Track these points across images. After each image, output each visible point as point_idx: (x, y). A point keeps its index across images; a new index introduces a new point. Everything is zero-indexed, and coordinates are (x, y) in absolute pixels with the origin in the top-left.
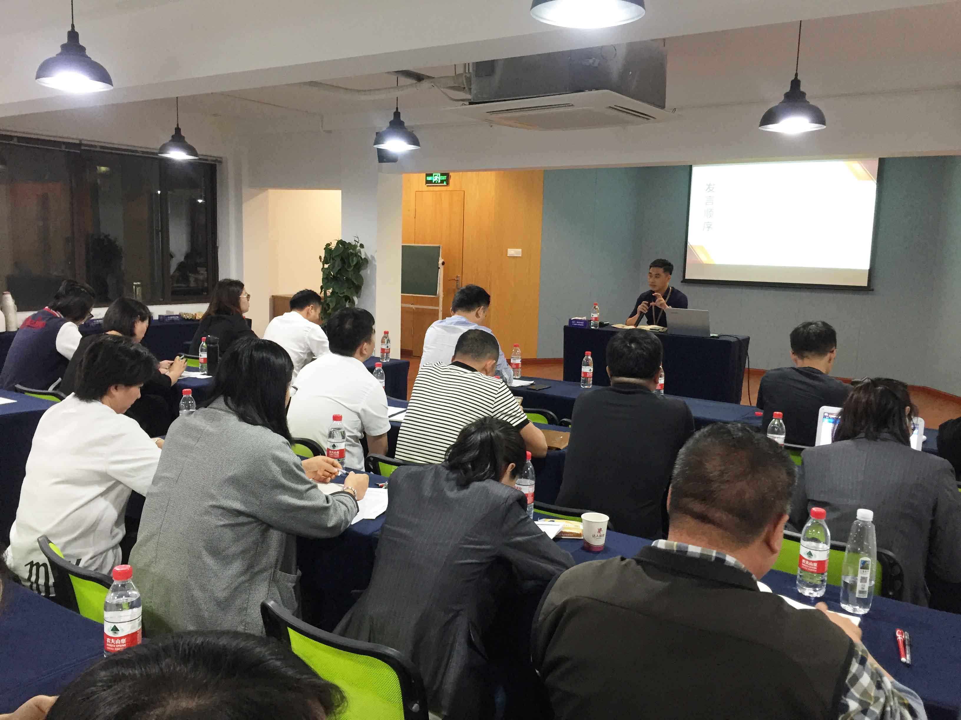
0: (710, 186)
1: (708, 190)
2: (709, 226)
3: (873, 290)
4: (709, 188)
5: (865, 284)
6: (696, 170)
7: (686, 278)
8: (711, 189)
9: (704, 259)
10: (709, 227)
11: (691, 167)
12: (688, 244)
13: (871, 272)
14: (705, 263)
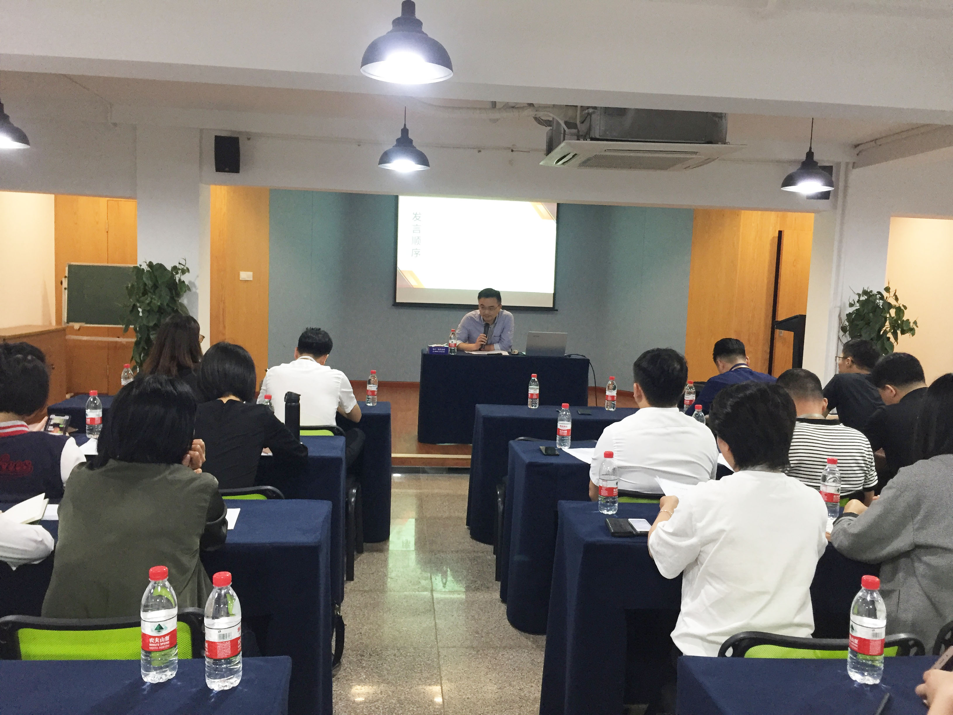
0: (417, 215)
1: (415, 219)
2: (417, 252)
3: (557, 310)
4: (415, 217)
5: (551, 306)
6: (402, 200)
7: (397, 301)
8: (418, 218)
9: (414, 283)
10: (417, 254)
11: (397, 198)
12: (398, 269)
13: (554, 294)
14: (414, 287)
